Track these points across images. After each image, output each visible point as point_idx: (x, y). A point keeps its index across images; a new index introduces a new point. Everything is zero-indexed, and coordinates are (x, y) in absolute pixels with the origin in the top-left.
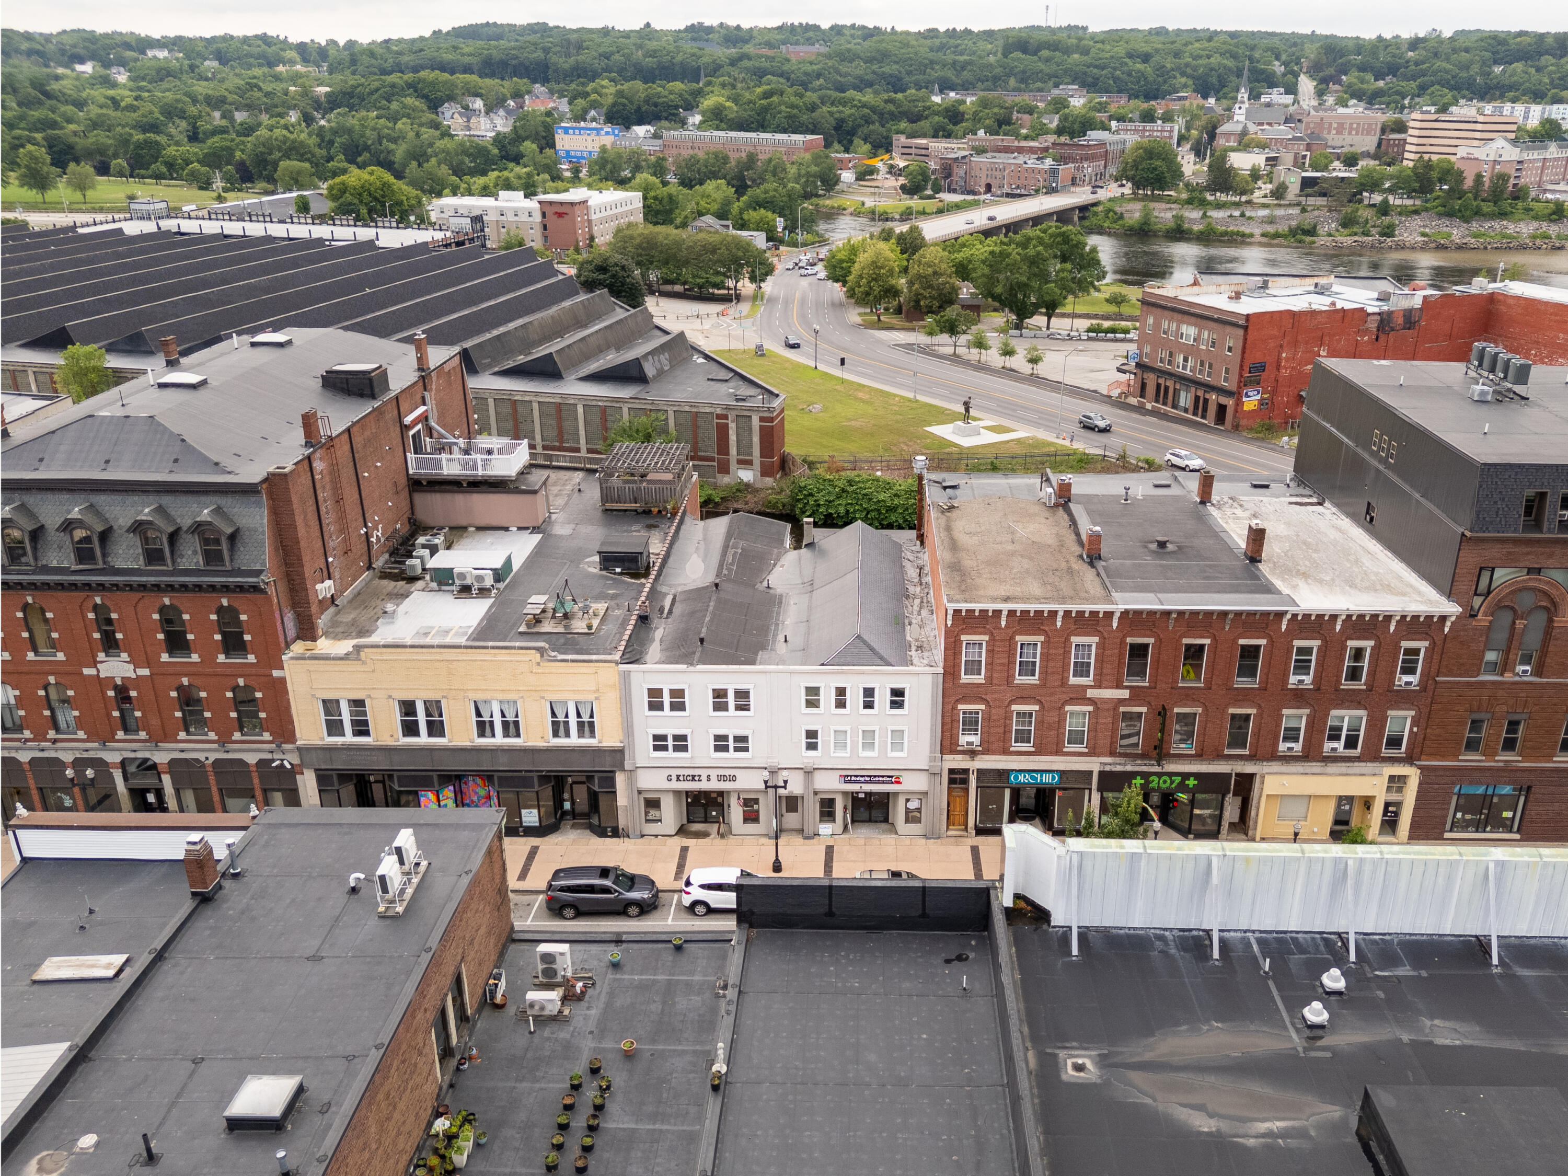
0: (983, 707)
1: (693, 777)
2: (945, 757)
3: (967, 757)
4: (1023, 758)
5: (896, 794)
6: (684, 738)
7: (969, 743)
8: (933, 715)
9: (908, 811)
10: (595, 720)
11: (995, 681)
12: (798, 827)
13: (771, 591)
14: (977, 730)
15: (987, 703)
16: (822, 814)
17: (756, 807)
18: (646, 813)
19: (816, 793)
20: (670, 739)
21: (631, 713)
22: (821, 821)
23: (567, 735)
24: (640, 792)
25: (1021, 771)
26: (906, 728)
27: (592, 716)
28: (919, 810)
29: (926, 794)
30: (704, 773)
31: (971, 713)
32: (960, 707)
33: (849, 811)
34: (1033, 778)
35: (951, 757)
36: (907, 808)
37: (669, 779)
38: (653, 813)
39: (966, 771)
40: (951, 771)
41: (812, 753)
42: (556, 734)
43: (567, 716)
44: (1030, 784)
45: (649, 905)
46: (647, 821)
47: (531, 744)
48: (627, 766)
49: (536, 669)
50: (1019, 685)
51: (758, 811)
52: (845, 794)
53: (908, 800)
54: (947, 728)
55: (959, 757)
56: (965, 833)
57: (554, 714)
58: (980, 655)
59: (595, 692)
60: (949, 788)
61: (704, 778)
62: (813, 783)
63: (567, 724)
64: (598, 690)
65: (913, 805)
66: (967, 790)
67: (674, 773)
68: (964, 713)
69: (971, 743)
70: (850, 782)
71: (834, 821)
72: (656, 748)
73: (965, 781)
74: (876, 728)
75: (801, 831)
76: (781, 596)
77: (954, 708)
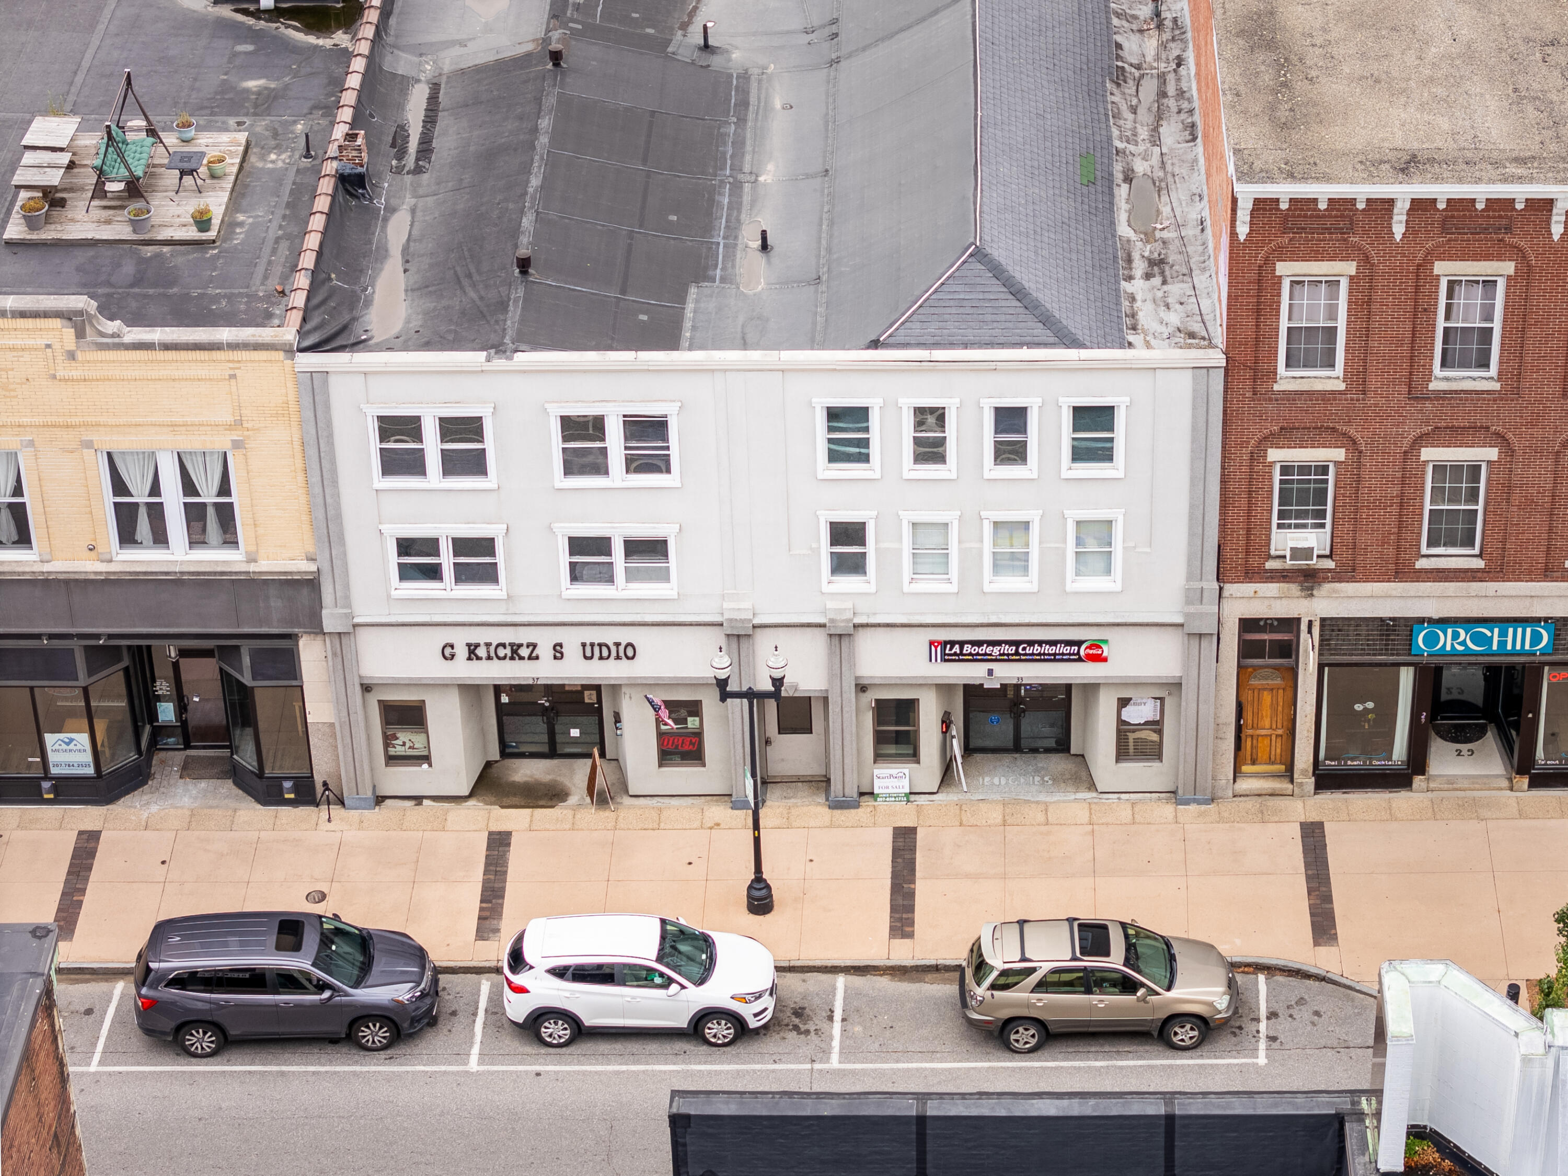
0: (1339, 454)
1: (515, 649)
2: (1230, 589)
3: (1294, 588)
4: (1451, 587)
5: (1091, 689)
6: (486, 546)
7: (1297, 553)
8: (1197, 481)
9: (1123, 729)
10: (234, 499)
11: (1374, 382)
12: (815, 769)
13: (716, 62)
14: (1322, 514)
15: (1351, 443)
16: (880, 739)
17: (693, 722)
18: (388, 740)
19: (862, 688)
20: (446, 549)
21: (335, 482)
22: (878, 757)
23: (160, 538)
24: (367, 688)
25: (1444, 622)
26: (1117, 515)
27: (225, 489)
28: (1156, 725)
29: (1176, 686)
30: (545, 640)
31: (1304, 469)
32: (1274, 455)
33: (956, 730)
34: (1478, 639)
35: (1247, 588)
36: (1121, 722)
37: (448, 653)
38: (406, 740)
39: (1291, 624)
40: (1247, 625)
41: (849, 583)
42: (127, 537)
43: (155, 490)
44: (1469, 653)
45: (415, 1020)
46: (392, 760)
47: (59, 566)
48: (331, 620)
49: (64, 370)
50: (1442, 396)
51: (698, 735)
52: (944, 689)
53: (1124, 702)
54: (1237, 514)
55: (1271, 589)
56: (1286, 786)
57: (119, 487)
58: (1332, 313)
59: (230, 427)
60: (1240, 667)
61: (546, 651)
62: (853, 665)
63: (156, 512)
64: (239, 424)
65: (1138, 713)
66: (1292, 673)
67: (461, 639)
68: (1286, 470)
69: (1307, 553)
70: (959, 658)
71: (915, 756)
72: (406, 573)
73: (1288, 650)
74: (1033, 515)
75: (822, 783)
76: (745, 76)
77: (1258, 455)
